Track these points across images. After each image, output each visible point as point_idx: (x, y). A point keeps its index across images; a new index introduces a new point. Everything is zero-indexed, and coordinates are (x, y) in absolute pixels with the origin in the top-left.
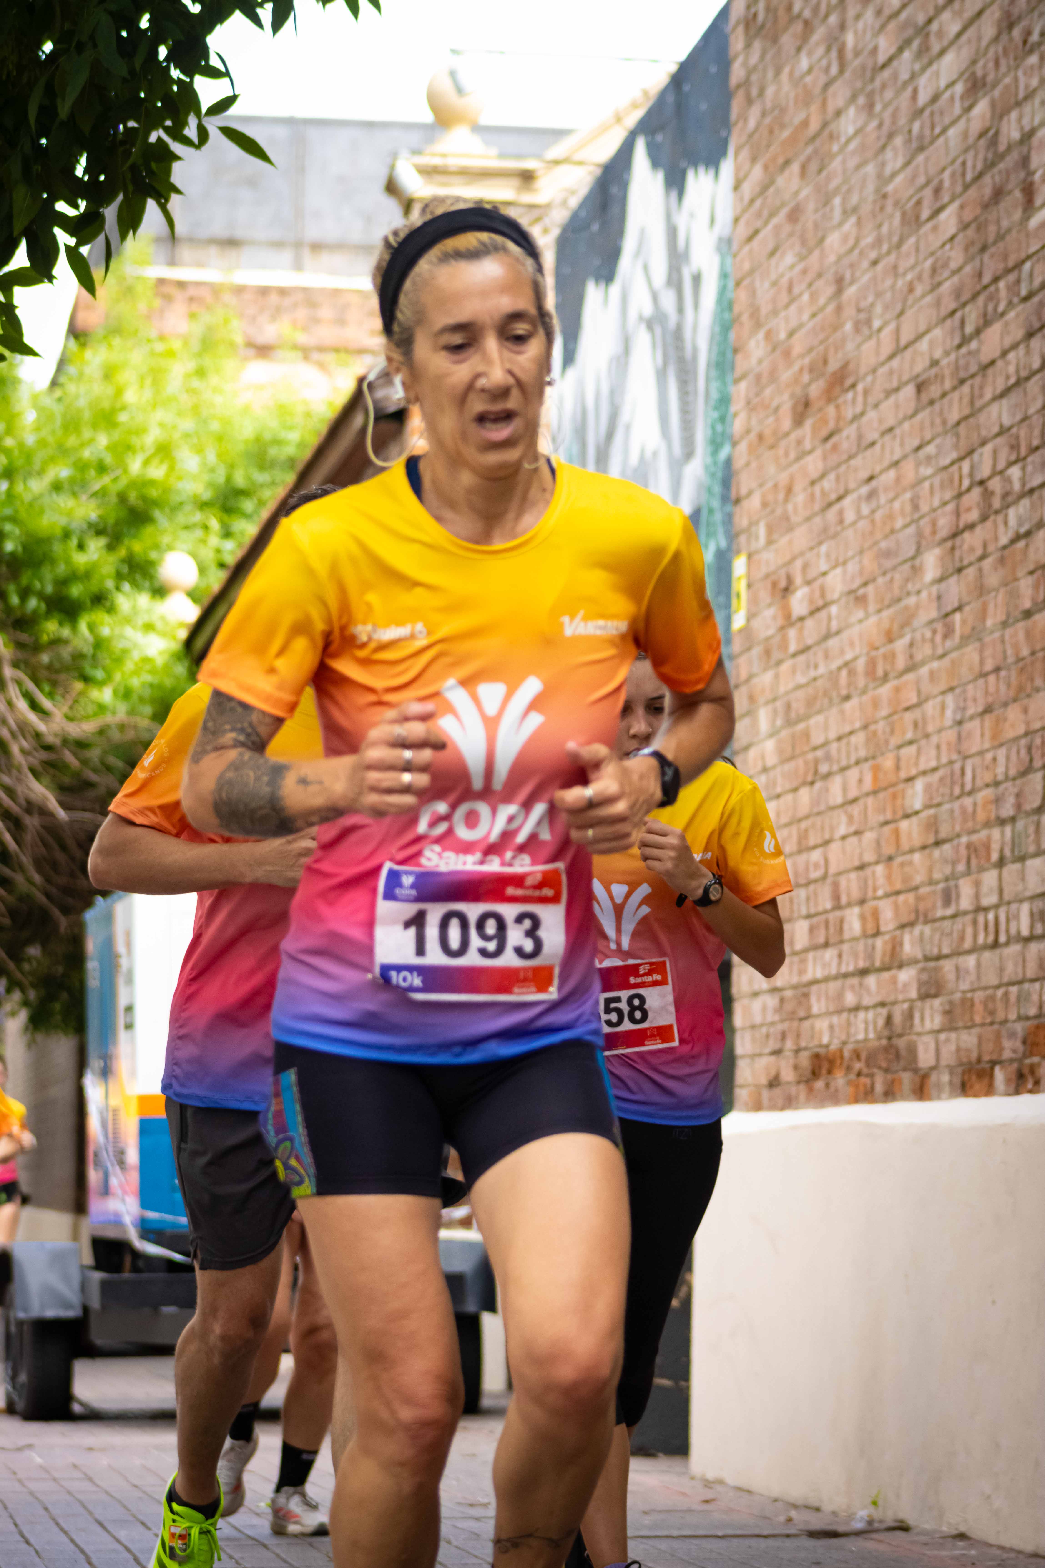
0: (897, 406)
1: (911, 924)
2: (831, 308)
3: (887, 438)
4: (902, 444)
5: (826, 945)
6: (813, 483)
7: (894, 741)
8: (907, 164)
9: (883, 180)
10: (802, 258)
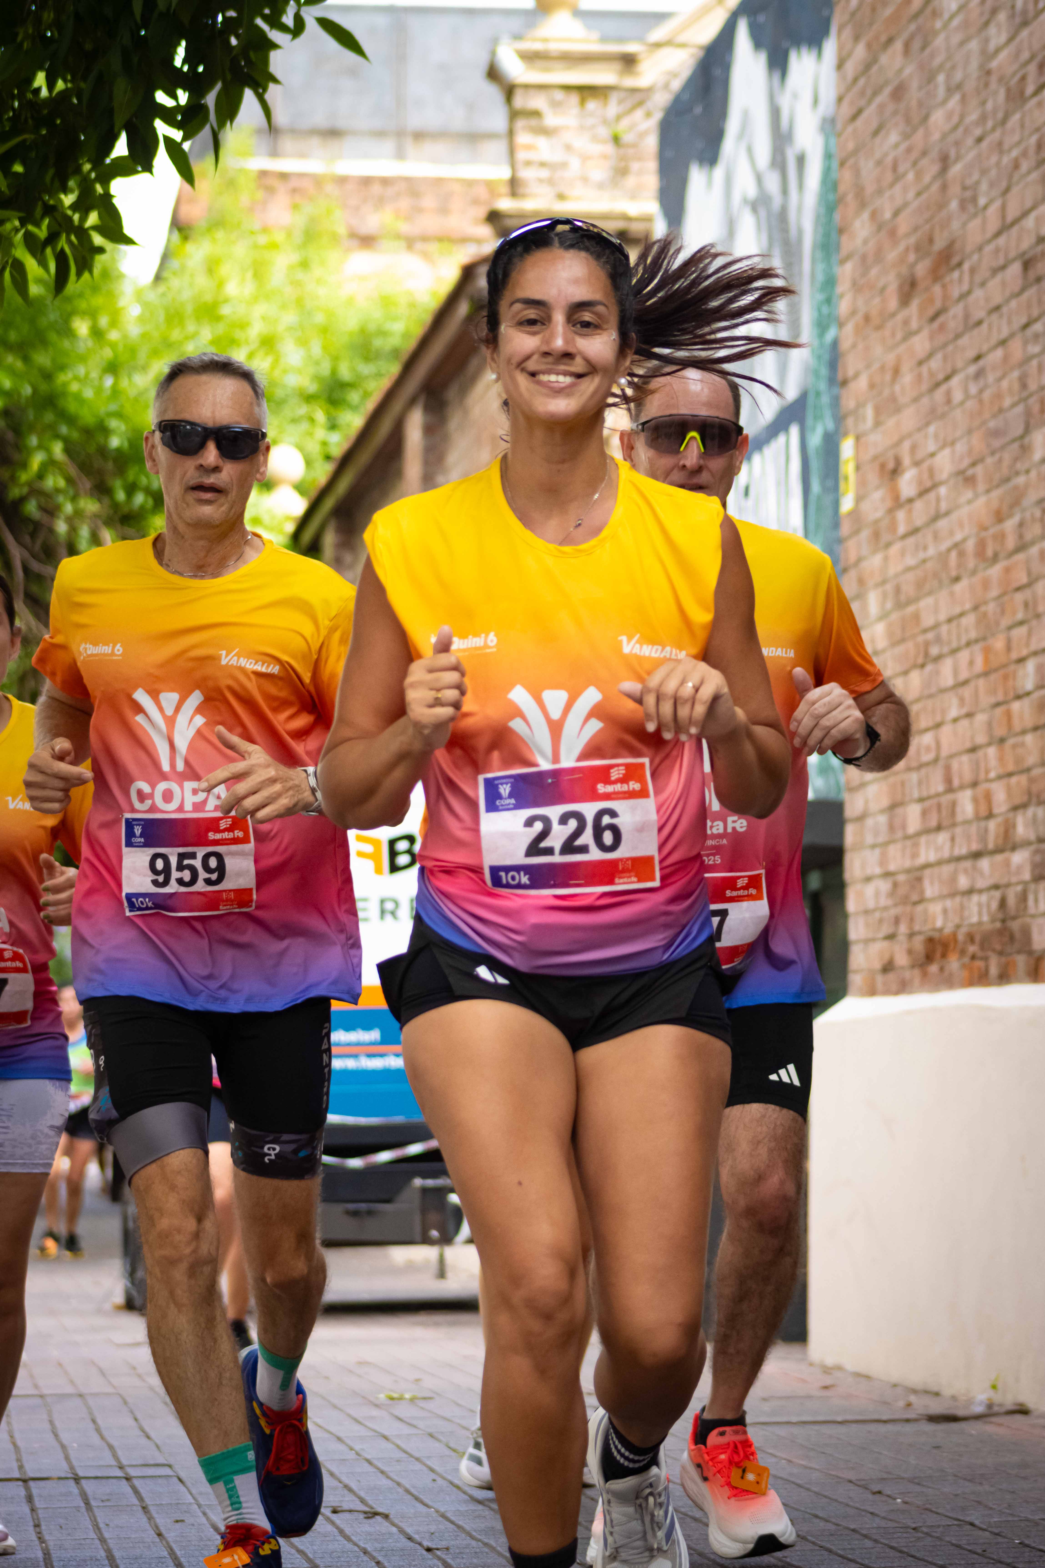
0: (1004, 284)
1: (1024, 806)
2: (935, 187)
3: (994, 317)
4: (1009, 322)
5: (939, 828)
6: (920, 363)
7: (1005, 622)
8: (1011, 39)
9: (987, 56)
10: (906, 136)
